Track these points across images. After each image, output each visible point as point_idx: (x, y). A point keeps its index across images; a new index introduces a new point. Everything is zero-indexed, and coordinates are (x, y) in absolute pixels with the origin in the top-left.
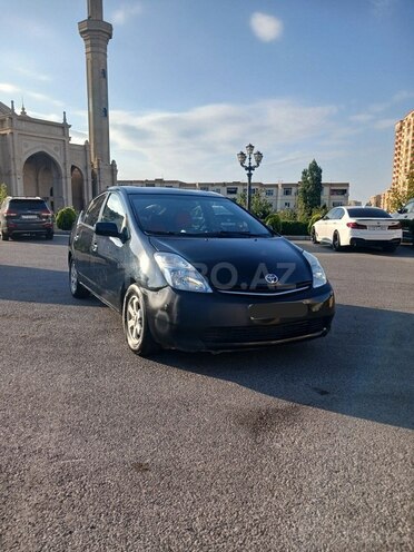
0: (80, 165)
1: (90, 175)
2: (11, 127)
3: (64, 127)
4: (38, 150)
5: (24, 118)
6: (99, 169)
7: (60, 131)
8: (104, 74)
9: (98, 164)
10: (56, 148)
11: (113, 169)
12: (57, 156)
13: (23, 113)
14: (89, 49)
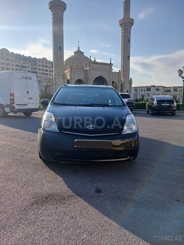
0: (116, 81)
1: (120, 85)
2: (89, 67)
3: (110, 65)
4: (99, 75)
5: (95, 63)
6: (124, 82)
7: (108, 67)
8: (129, 41)
9: (124, 80)
10: (106, 74)
11: (130, 82)
12: (106, 77)
13: (95, 60)
14: (123, 31)
